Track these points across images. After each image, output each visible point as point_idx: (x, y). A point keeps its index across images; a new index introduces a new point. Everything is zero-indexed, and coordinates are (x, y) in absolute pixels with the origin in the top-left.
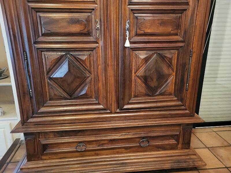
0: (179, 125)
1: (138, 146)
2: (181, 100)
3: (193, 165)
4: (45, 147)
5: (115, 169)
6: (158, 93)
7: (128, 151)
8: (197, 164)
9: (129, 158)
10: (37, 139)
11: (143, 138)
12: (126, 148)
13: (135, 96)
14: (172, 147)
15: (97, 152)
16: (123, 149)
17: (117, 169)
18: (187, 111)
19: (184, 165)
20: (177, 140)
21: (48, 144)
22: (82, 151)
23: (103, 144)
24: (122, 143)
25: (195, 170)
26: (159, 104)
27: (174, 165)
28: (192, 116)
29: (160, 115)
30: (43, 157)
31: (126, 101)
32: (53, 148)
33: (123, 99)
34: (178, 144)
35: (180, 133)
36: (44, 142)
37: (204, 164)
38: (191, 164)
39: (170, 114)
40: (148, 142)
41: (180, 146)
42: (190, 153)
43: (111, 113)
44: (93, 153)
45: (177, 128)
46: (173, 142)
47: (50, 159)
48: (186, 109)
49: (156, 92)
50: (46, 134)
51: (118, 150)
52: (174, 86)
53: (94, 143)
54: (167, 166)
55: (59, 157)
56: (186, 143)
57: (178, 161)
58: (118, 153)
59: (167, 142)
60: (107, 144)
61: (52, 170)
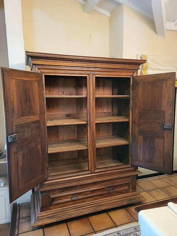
0: (129, 177)
1: (108, 193)
4: (53, 199)
7: (102, 197)
8: (141, 200)
9: (103, 201)
10: (48, 195)
12: (100, 195)
14: (127, 191)
15: (84, 200)
17: (97, 209)
20: (129, 187)
21: (55, 198)
22: (75, 200)
23: (87, 194)
28: (135, 171)
29: (118, 172)
30: (51, 208)
32: (57, 200)
35: (130, 182)
36: (53, 196)
37: (145, 199)
38: (138, 200)
39: (124, 171)
40: (113, 189)
41: (130, 190)
42: (136, 194)
43: (91, 173)
44: (81, 201)
45: (128, 179)
46: (127, 188)
47: (55, 208)
50: (53, 191)
51: (96, 197)
53: (82, 194)
54: (125, 203)
55: (60, 206)
56: (134, 187)
57: (131, 200)
58: (96, 199)
59: (123, 188)
60: (90, 194)
61: (57, 215)
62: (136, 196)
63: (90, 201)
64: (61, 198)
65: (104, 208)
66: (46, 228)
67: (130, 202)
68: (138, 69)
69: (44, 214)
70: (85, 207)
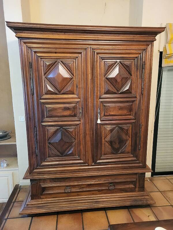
0: (136, 174)
1: (108, 189)
2: (136, 157)
3: (146, 203)
4: (44, 189)
5: (91, 206)
6: (119, 152)
7: (101, 193)
8: (149, 202)
9: (101, 198)
10: (39, 183)
11: (111, 183)
12: (99, 191)
13: (105, 154)
14: (132, 190)
15: (79, 193)
16: (97, 192)
17: (92, 206)
18: (141, 164)
19: (140, 203)
20: (135, 185)
21: (46, 187)
22: (69, 193)
23: (83, 188)
24: (96, 187)
25: (148, 207)
26: (121, 160)
27: (133, 203)
28: (144, 168)
29: (122, 167)
30: (42, 197)
31: (98, 157)
32: (49, 190)
33: (97, 156)
34: (136, 187)
35: (137, 180)
36: (43, 185)
37: (154, 202)
38: (145, 203)
39: (129, 166)
40: (115, 186)
41: (137, 189)
42: (144, 194)
43: (88, 166)
44: (76, 194)
45: (134, 176)
46: (132, 186)
47: (46, 198)
48: (140, 163)
49: (119, 151)
50: (45, 180)
51: (93, 192)
52: (130, 147)
53: (77, 187)
54: (128, 204)
55: (52, 197)
56: (141, 187)
57: (136, 200)
58: (93, 194)
59: (127, 186)
60: (86, 187)
61: (48, 205)
62: (143, 197)
63: (86, 195)
64: (52, 189)
65: (101, 206)
66: (35, 217)
67: (134, 203)
68: (154, 40)
69: (34, 202)
70: (80, 202)
